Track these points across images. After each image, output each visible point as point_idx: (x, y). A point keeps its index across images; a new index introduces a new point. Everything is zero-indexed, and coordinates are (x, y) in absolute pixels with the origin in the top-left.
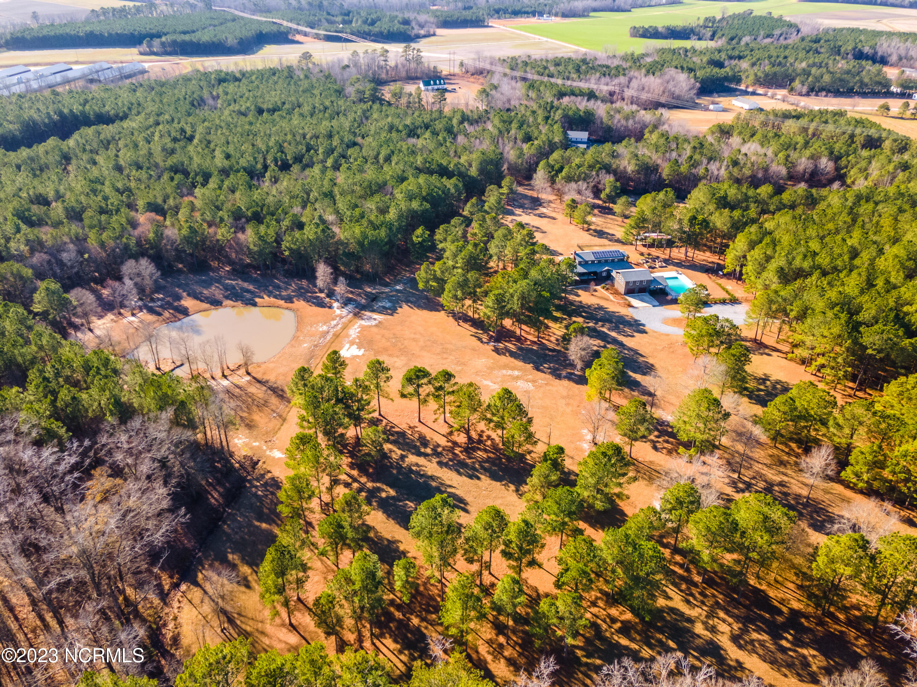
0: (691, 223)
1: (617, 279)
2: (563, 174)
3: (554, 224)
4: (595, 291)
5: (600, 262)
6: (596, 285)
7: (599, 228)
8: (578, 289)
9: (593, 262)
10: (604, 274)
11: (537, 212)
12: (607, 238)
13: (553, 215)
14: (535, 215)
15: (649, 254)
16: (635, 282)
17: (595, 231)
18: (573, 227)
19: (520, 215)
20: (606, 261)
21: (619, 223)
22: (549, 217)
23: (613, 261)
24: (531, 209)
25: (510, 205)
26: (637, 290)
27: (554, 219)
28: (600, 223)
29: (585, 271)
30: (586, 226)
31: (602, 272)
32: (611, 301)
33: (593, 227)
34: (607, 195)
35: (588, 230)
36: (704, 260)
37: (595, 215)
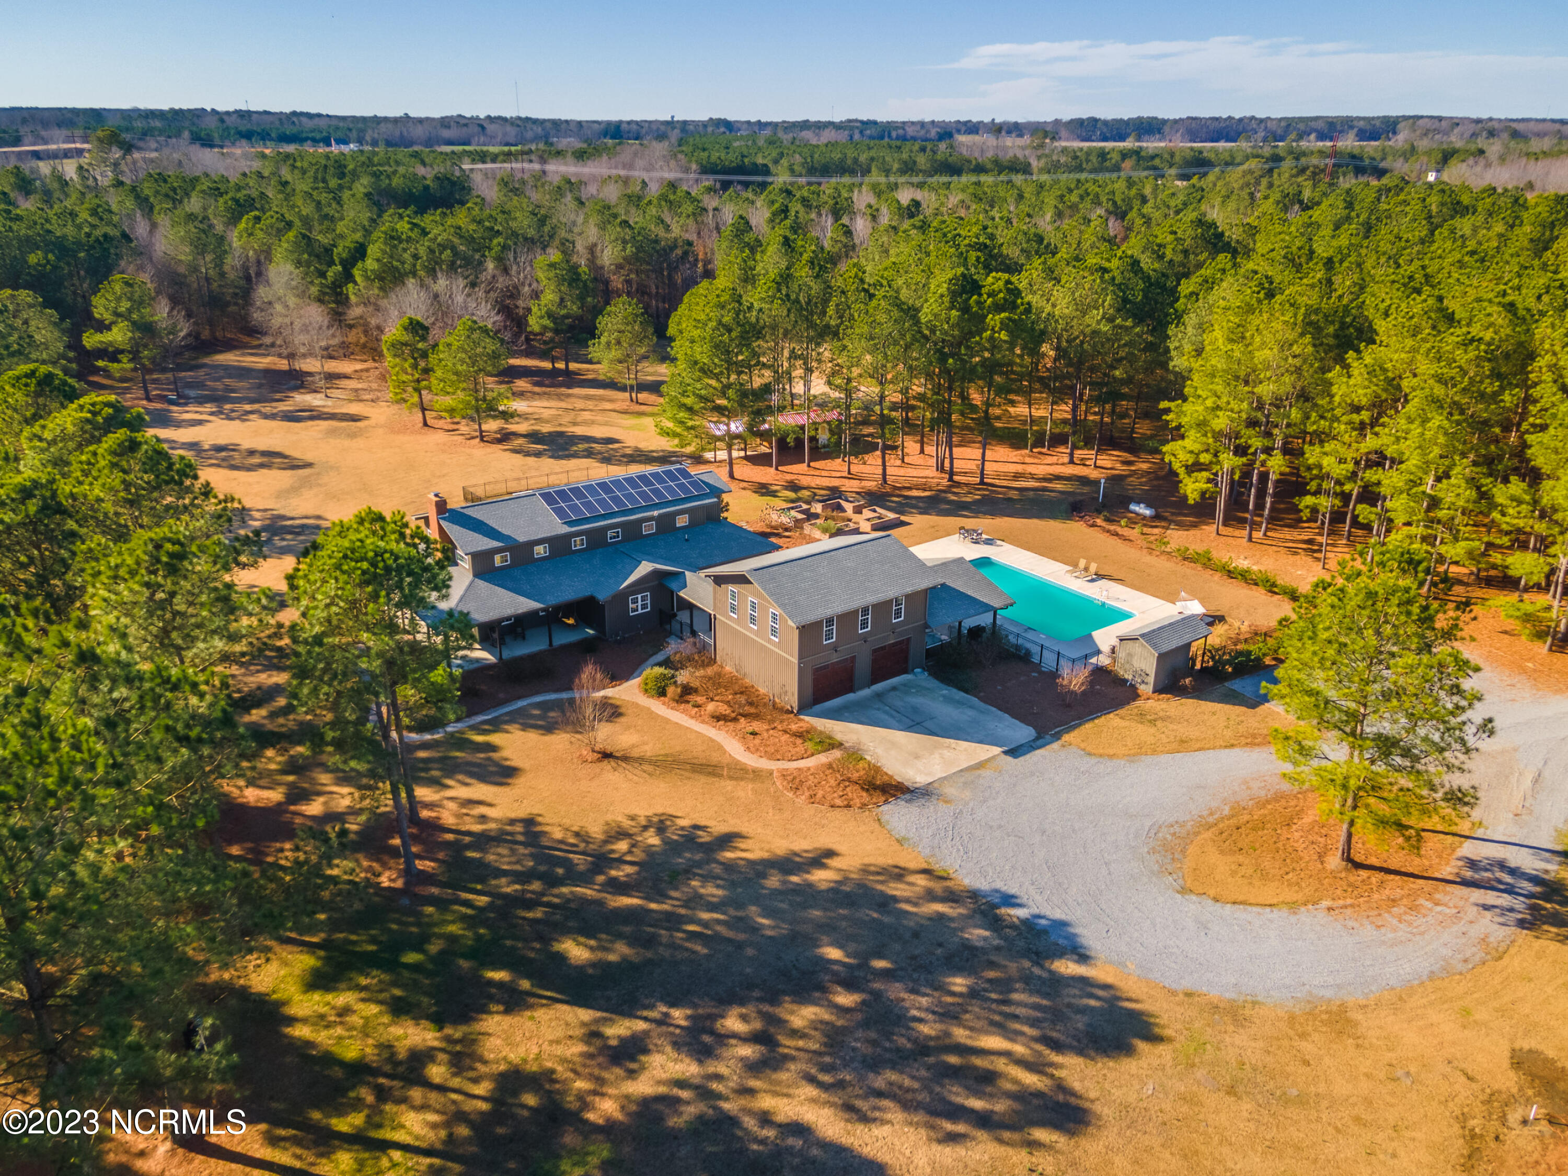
0: (965, 309)
1: (726, 620)
2: (370, 264)
3: (353, 436)
4: (612, 711)
5: (596, 540)
6: (617, 676)
7: (546, 429)
8: (496, 726)
9: (559, 545)
10: (640, 605)
11: (283, 407)
12: (589, 454)
13: (354, 409)
14: (266, 417)
15: (794, 487)
16: (847, 619)
17: (534, 437)
18: (439, 437)
19: (200, 423)
20: (632, 532)
21: (624, 405)
22: (333, 417)
23: (666, 524)
24: (252, 401)
25: (163, 398)
26: (863, 665)
27: (354, 418)
28: (546, 414)
29: (525, 604)
30: (492, 425)
31: (622, 598)
32: (740, 773)
33: (522, 427)
34: (550, 315)
35: (504, 437)
36: (1017, 476)
37: (520, 395)
